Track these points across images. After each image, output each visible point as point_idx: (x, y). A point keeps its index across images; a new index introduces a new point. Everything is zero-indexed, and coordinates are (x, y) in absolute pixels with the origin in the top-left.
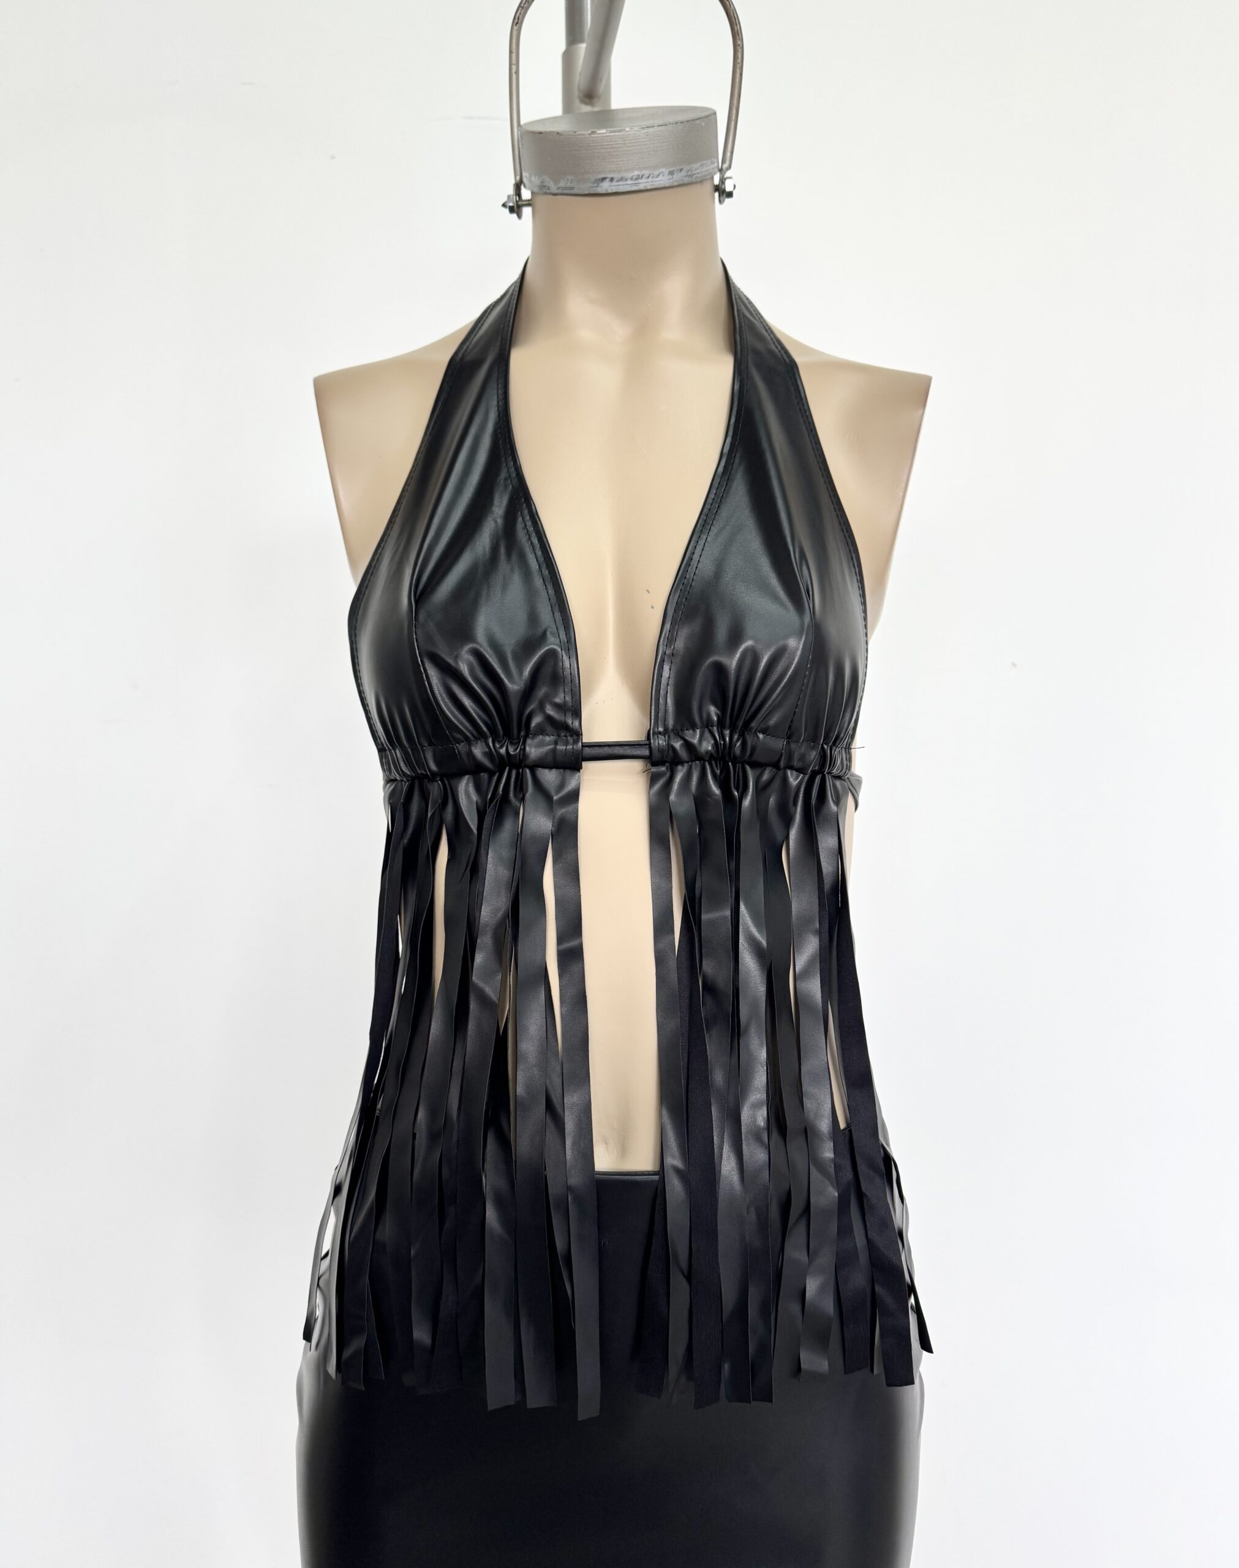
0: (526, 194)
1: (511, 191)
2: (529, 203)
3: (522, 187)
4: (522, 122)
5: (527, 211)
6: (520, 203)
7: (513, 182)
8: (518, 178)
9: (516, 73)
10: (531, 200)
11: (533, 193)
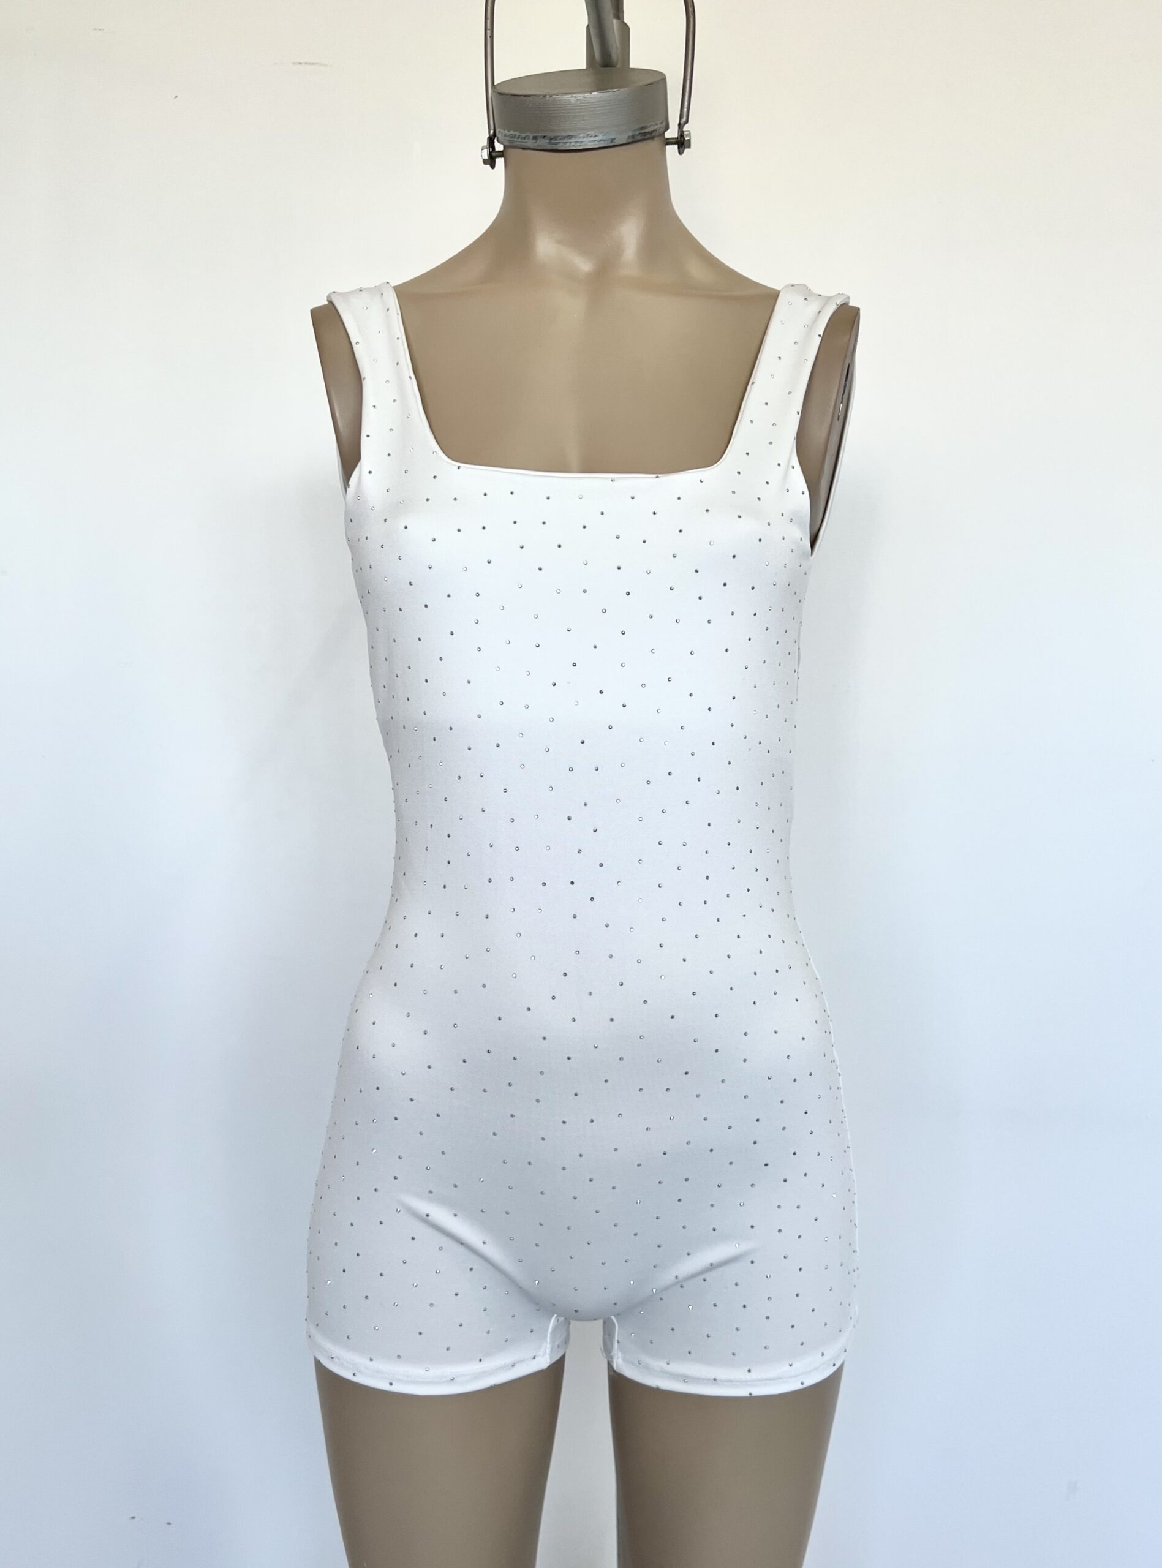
0: (499, 147)
1: (485, 143)
2: (501, 154)
3: (495, 140)
4: (496, 83)
5: (500, 162)
6: (493, 154)
7: (488, 136)
8: (492, 132)
9: (490, 37)
10: (502, 151)
11: (504, 147)
